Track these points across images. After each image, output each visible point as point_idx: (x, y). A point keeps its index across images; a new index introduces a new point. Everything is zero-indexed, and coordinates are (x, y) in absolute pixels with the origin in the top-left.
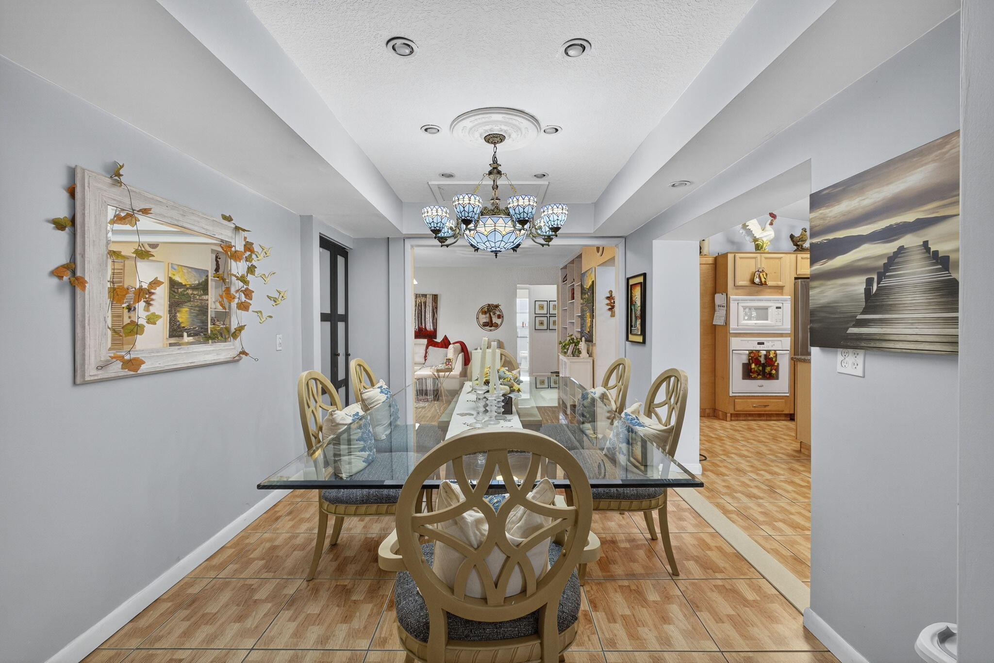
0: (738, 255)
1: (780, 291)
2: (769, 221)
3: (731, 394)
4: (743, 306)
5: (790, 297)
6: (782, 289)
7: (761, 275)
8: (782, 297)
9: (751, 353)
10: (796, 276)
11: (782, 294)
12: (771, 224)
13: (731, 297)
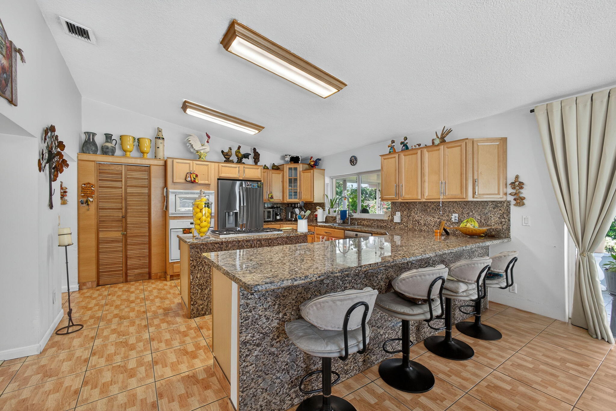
0: (175, 161)
1: (207, 187)
2: (207, 140)
3: (170, 261)
4: (179, 197)
5: (214, 192)
6: (209, 186)
7: (192, 175)
8: (209, 191)
9: (184, 230)
10: (219, 178)
11: (209, 189)
12: (208, 142)
13: (170, 190)
